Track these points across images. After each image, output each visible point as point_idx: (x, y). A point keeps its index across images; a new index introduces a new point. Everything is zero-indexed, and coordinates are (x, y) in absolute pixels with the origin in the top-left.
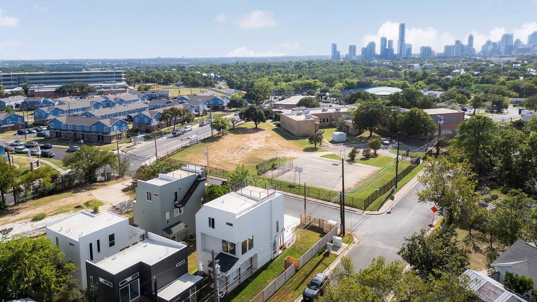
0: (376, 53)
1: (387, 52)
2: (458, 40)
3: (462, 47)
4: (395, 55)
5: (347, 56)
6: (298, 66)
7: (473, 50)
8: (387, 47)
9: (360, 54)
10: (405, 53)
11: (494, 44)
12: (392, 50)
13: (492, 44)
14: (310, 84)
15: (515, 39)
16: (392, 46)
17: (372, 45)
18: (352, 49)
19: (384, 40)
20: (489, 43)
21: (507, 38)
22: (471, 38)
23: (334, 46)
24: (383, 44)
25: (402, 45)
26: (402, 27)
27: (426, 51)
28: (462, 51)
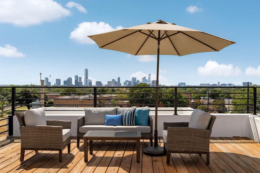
0: (72, 83)
1: (78, 84)
2: (113, 79)
5: (55, 85)
7: (120, 84)
8: (78, 81)
9: (63, 84)
10: (88, 85)
15: (137, 80)
16: (81, 81)
19: (77, 77)
21: (134, 79)
22: (119, 79)
24: (76, 79)
25: (87, 80)
26: (86, 71)
27: (99, 84)
28: (115, 84)
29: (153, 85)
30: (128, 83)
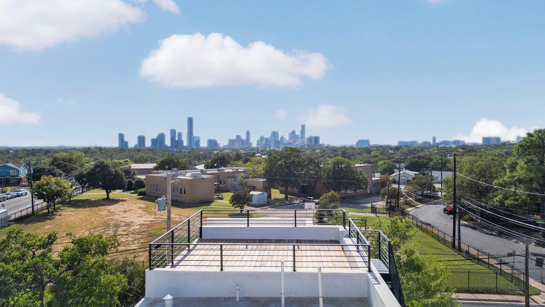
0: (166, 144)
1: (177, 143)
2: (238, 134)
3: (242, 141)
4: (185, 147)
5: (136, 146)
7: (250, 144)
8: (177, 139)
9: (150, 145)
10: (194, 145)
11: (266, 140)
12: (181, 142)
13: (264, 139)
15: (280, 136)
16: (181, 139)
17: (161, 137)
18: (141, 139)
19: (173, 132)
20: (262, 138)
21: (275, 134)
22: (248, 134)
23: (121, 137)
24: (173, 136)
25: (191, 137)
26: (190, 121)
27: (212, 143)
28: (242, 144)
29: (308, 146)
30: (264, 142)
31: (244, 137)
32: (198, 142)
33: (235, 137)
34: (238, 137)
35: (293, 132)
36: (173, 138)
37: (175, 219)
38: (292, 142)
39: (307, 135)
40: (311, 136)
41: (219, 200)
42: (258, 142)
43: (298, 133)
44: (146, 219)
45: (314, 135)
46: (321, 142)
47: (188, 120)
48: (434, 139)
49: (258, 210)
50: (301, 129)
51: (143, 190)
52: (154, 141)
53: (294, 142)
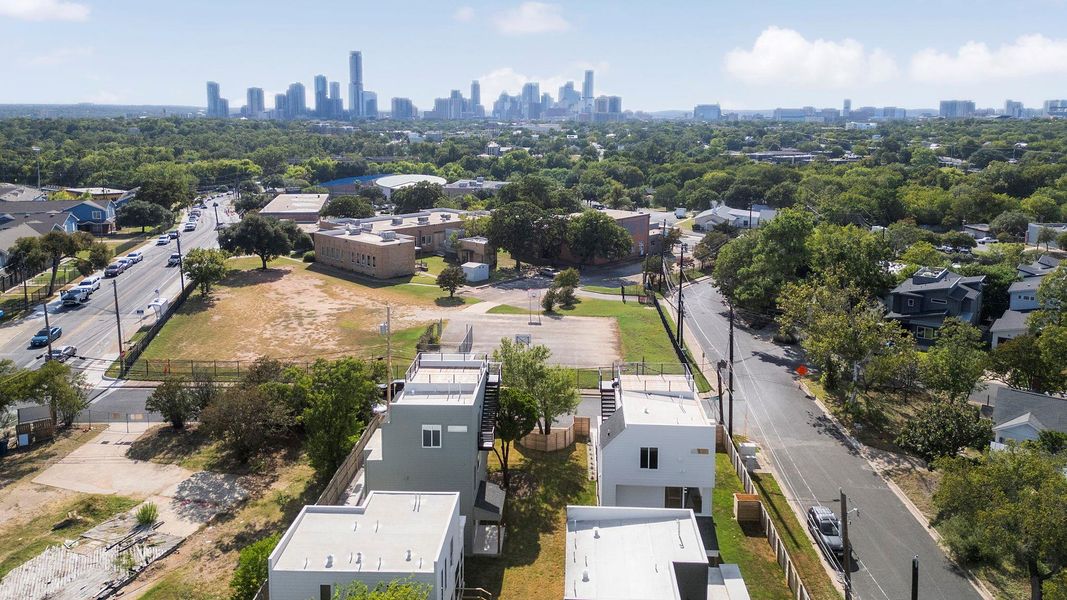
0: (307, 106)
1: (328, 106)
2: (455, 89)
3: (463, 103)
4: (345, 112)
6: (151, 128)
7: (481, 110)
8: (329, 96)
9: (274, 107)
10: (365, 110)
11: (513, 100)
12: (339, 102)
13: (509, 100)
14: (233, 169)
15: (541, 94)
16: (338, 95)
17: (297, 92)
18: (256, 95)
19: (321, 81)
20: (504, 97)
21: (530, 89)
22: (476, 88)
23: (213, 89)
24: (321, 89)
25: (358, 93)
26: (356, 59)
27: (403, 107)
28: (464, 110)
29: (598, 116)
30: (507, 106)
31: (467, 95)
32: (372, 103)
33: (448, 96)
34: (455, 94)
35: (568, 88)
36: (320, 94)
37: (368, 307)
38: (566, 106)
39: (597, 94)
40: (603, 97)
41: (422, 273)
42: (496, 104)
43: (578, 88)
44: (330, 306)
45: (609, 94)
46: (623, 109)
47: (351, 58)
48: (847, 104)
49: (474, 290)
50: (584, 80)
51: (310, 253)
52: (281, 100)
53: (570, 106)
